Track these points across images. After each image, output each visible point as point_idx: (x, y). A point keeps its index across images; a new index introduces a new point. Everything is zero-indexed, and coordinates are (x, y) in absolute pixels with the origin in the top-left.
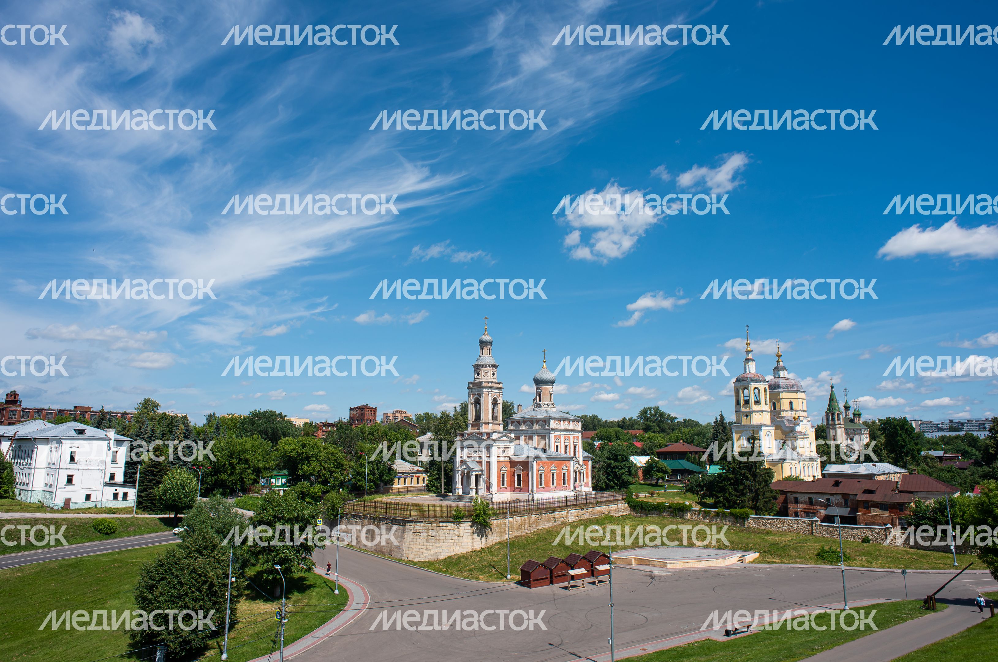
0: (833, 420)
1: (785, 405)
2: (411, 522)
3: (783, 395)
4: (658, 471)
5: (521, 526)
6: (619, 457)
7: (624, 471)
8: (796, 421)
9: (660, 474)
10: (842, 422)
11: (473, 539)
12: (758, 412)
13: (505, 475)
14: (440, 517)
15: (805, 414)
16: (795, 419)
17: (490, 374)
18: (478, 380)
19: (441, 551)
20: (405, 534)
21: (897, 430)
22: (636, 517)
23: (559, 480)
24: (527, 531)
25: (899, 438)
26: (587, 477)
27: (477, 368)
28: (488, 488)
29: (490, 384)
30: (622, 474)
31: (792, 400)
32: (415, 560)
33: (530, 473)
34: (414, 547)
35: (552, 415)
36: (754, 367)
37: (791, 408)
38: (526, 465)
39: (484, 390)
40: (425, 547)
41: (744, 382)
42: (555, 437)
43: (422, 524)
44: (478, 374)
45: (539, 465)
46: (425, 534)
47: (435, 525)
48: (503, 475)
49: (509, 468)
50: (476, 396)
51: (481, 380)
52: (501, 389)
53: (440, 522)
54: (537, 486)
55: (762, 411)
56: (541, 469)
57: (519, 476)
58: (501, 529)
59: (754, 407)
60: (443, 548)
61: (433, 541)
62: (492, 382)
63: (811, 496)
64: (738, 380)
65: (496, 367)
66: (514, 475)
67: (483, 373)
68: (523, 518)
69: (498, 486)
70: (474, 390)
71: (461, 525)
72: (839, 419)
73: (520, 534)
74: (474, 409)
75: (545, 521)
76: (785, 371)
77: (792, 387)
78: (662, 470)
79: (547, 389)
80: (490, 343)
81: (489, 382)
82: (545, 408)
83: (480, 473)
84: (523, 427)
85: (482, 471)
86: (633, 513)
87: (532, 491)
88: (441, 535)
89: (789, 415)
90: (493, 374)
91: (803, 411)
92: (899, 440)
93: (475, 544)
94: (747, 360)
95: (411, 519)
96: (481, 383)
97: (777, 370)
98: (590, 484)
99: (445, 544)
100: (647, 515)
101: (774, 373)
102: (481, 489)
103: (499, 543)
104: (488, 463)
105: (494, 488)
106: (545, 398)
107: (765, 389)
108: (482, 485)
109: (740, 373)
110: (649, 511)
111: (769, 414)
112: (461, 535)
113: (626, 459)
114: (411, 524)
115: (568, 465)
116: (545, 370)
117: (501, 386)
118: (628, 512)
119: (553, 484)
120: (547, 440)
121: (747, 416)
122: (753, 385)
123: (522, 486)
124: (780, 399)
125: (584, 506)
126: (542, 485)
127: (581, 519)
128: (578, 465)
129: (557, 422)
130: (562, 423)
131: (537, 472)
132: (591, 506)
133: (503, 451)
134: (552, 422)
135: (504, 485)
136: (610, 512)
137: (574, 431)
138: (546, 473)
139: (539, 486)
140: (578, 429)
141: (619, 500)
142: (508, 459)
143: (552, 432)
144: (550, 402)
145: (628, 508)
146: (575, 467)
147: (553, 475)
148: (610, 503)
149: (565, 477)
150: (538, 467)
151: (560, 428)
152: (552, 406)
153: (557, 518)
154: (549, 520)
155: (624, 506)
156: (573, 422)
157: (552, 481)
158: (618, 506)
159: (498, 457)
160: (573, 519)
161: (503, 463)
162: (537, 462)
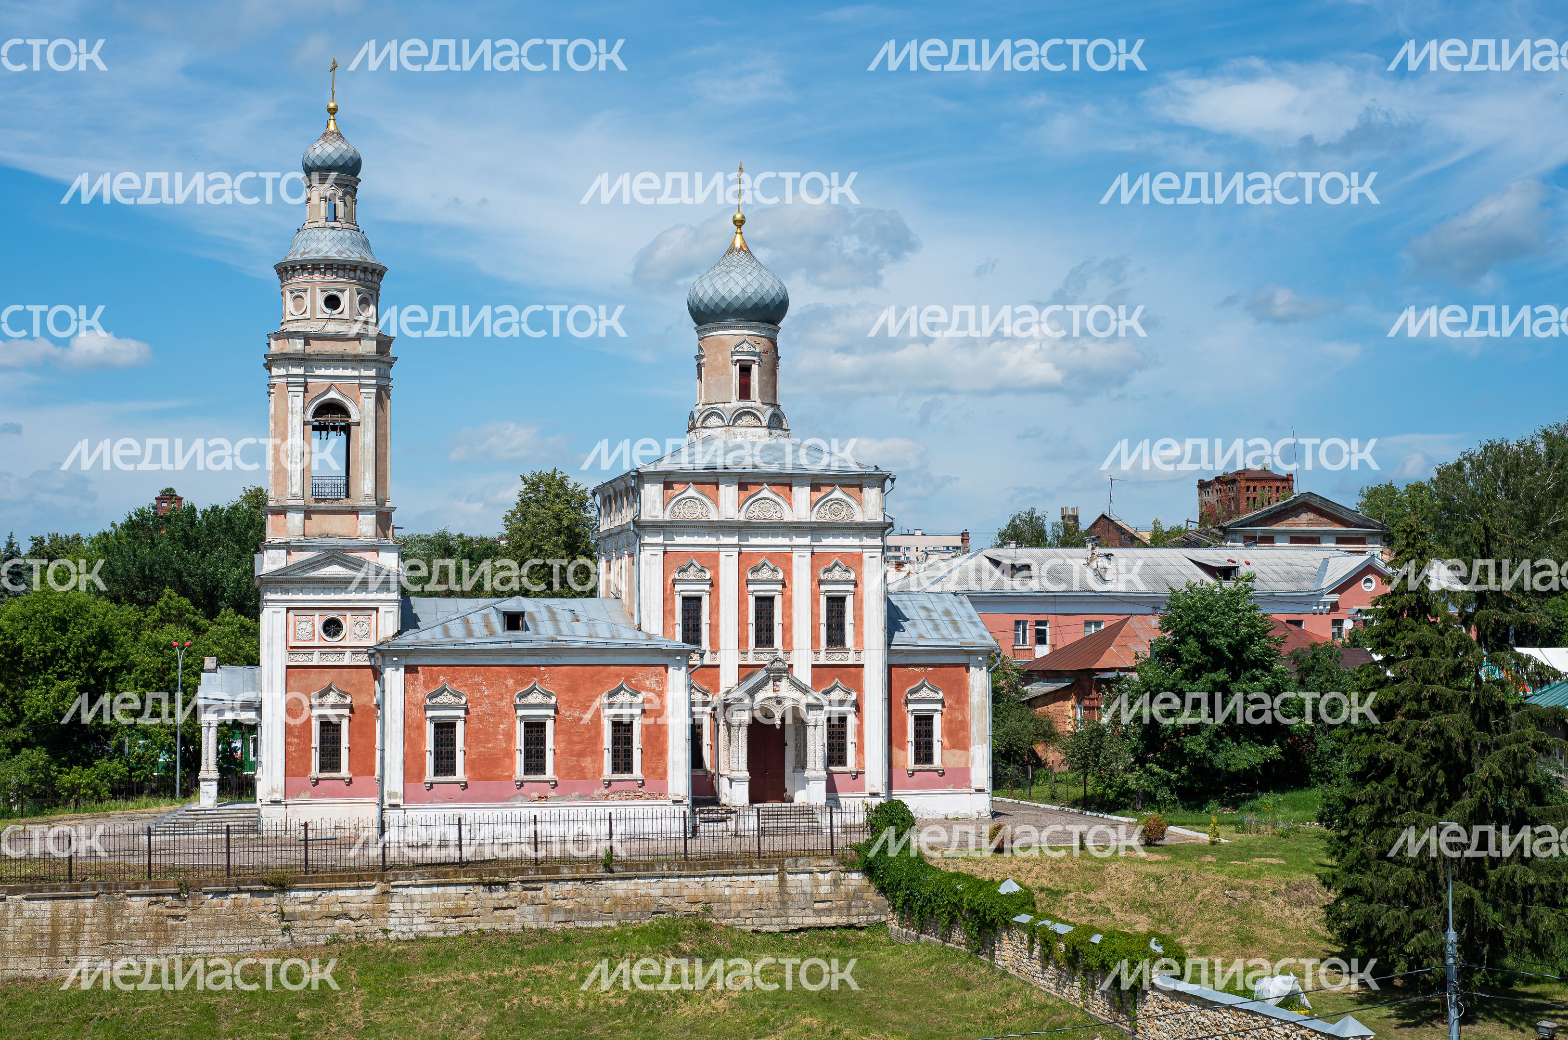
13: (346, 727)
17: (312, 302)
23: (578, 750)
26: (959, 742)
29: (300, 346)
42: (675, 560)
45: (431, 681)
54: (413, 774)
67: (288, 302)
68: (68, 905)
69: (296, 772)
75: (219, 923)
82: (712, 429)
87: (383, 797)
98: (982, 775)
105: (272, 778)
106: (717, 384)
115: (650, 684)
119: (535, 768)
125: (516, 871)
126: (452, 771)
127: (482, 933)
128: (784, 684)
129: (692, 492)
130: (729, 493)
131: (415, 713)
132: (566, 872)
133: (332, 627)
134: (652, 493)
135: (337, 767)
136: (715, 906)
137: (816, 529)
138: (480, 718)
139: (429, 775)
140: (859, 518)
141: (797, 856)
142: (363, 660)
143: (647, 539)
144: (736, 403)
145: (872, 896)
146: (760, 696)
147: (534, 730)
148: (720, 866)
149: (629, 741)
150: (421, 694)
151: (714, 517)
152: (747, 419)
153: (303, 917)
154: (249, 924)
155: (835, 883)
156: (815, 488)
157: (528, 755)
158: (782, 881)
159: (293, 650)
160: (421, 925)
161: (327, 678)
162: (411, 670)
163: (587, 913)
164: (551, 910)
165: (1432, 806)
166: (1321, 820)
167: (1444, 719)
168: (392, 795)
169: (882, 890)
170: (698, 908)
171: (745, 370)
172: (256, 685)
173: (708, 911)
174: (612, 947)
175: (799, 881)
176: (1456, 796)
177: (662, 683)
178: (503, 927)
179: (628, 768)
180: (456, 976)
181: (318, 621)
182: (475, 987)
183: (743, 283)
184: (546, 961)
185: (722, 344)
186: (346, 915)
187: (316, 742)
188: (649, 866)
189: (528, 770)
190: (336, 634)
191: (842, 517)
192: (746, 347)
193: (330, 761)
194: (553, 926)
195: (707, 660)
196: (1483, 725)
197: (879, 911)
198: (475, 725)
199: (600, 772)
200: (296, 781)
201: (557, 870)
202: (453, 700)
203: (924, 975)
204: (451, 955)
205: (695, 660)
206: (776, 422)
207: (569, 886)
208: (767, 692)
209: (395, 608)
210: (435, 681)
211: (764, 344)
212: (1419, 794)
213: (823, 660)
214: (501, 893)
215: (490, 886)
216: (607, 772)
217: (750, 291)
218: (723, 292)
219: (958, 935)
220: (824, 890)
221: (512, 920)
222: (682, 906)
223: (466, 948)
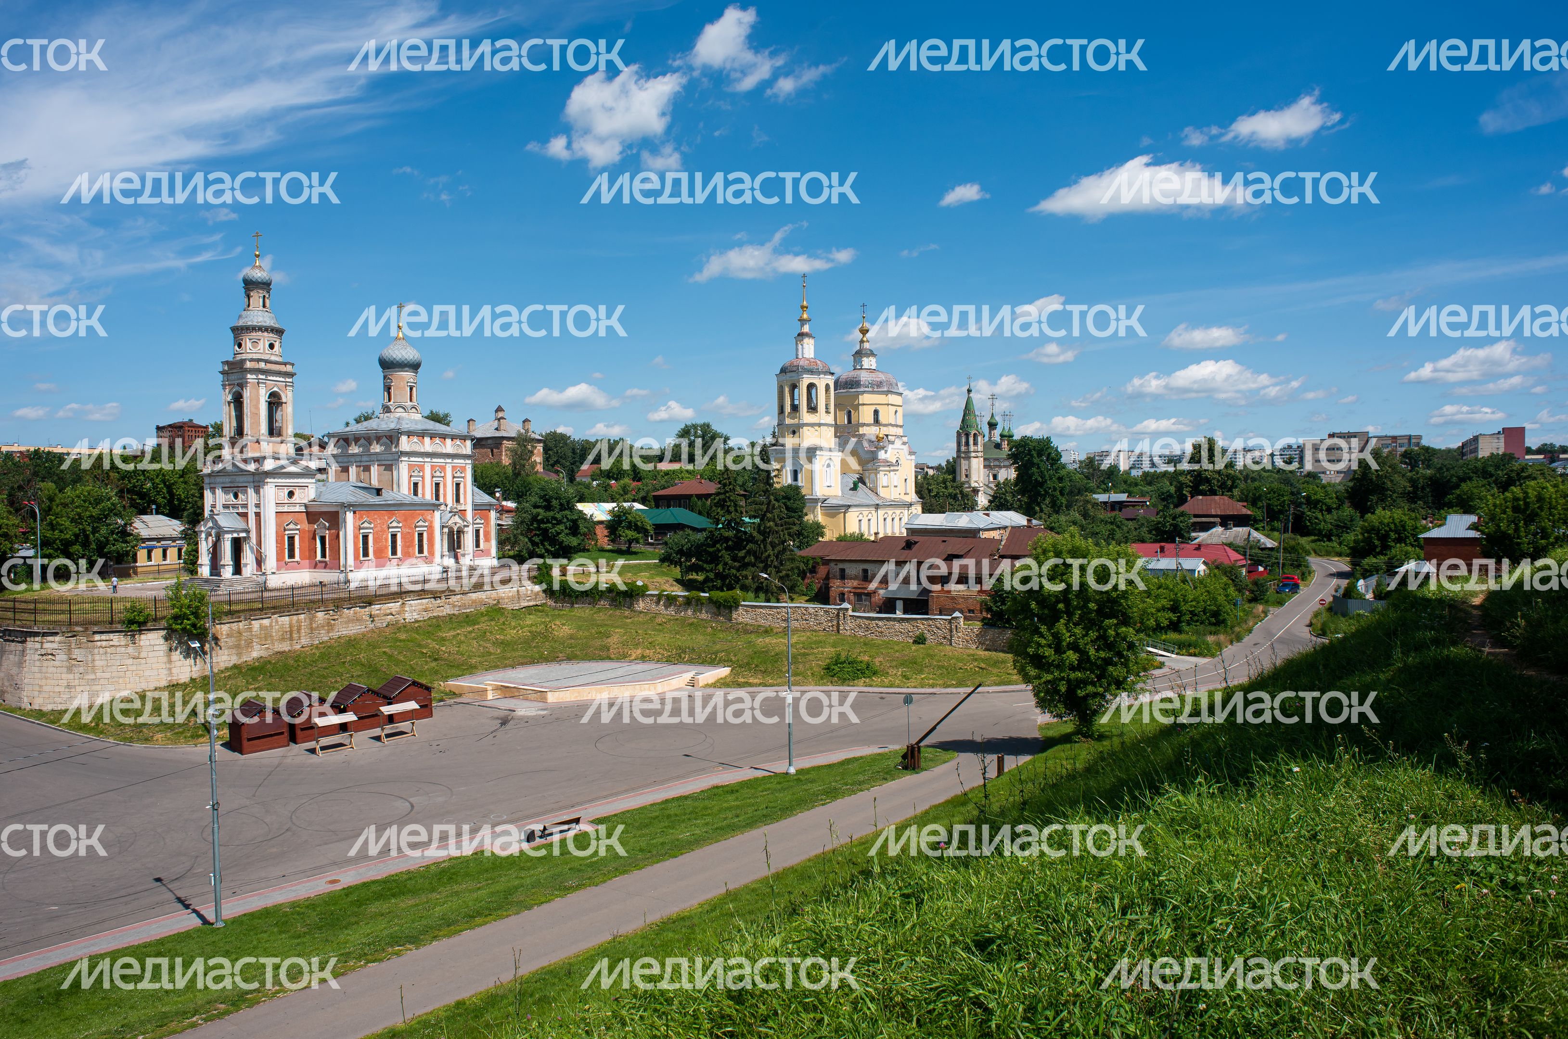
0: (967, 444)
1: (866, 415)
2: (36, 634)
3: (865, 398)
4: (629, 527)
5: (289, 635)
6: (555, 503)
7: (562, 527)
8: (880, 442)
9: (631, 534)
10: (980, 448)
11: (170, 662)
12: (812, 425)
13: (297, 539)
14: (96, 623)
15: (900, 431)
16: (879, 439)
17: (263, 345)
18: (239, 357)
19: (98, 688)
20: (27, 658)
21: (1032, 456)
22: (555, 609)
23: (407, 545)
24: (304, 641)
25: (1034, 469)
26: (487, 539)
27: (239, 332)
28: (259, 562)
29: (262, 365)
30: (558, 534)
31: (878, 407)
32: (45, 709)
33: (341, 534)
34: (43, 682)
35: (405, 426)
36: (812, 347)
37: (877, 421)
38: (334, 518)
39: (249, 376)
40: (65, 683)
41: (793, 374)
42: (411, 467)
43: (57, 638)
44: (240, 346)
45: (361, 518)
46: (65, 657)
47: (84, 640)
48: (291, 539)
49: (305, 526)
50: (237, 388)
51: (244, 357)
52: (291, 375)
53: (95, 633)
54: (356, 557)
55: (820, 425)
56: (366, 525)
57: (323, 539)
58: (240, 640)
59: (807, 417)
60: (102, 682)
61: (81, 670)
62: (267, 362)
63: (866, 566)
64: (783, 370)
65: (279, 332)
66: (314, 538)
67: (248, 344)
68: (295, 617)
69: (280, 558)
70: (232, 377)
71: (143, 637)
72: (975, 444)
73: (287, 649)
74: (233, 413)
75: (350, 621)
76: (871, 358)
77: (880, 384)
78: (636, 525)
79: (402, 378)
80: (266, 285)
81: (259, 360)
82: (400, 413)
83: (243, 535)
84: (354, 449)
85: (247, 531)
86: (551, 602)
87: (345, 566)
88: (97, 657)
89: (870, 432)
90: (272, 346)
91: (897, 426)
92: (1033, 474)
93: (174, 671)
94: (802, 335)
95: (36, 629)
96: (243, 361)
97: (859, 354)
98: (494, 551)
99: (107, 675)
100: (572, 604)
101: (855, 361)
102: (246, 565)
103: (235, 666)
104: (258, 515)
105: (271, 562)
106: (400, 394)
107: (827, 387)
108: (248, 558)
109: (786, 359)
110: (577, 597)
111: (833, 429)
112: (143, 655)
113: (572, 508)
114: (37, 639)
115: (429, 517)
116: (399, 342)
117: (289, 368)
118: (542, 600)
119: (394, 552)
120: (395, 473)
121: (794, 433)
122: (806, 380)
123: (327, 559)
124: (859, 405)
125: (442, 592)
126: (368, 555)
130: (427, 441)
133: (291, 494)
134: (403, 439)
135: (294, 557)
137: (453, 456)
138: (377, 533)
139: (361, 557)
140: (464, 452)
142: (303, 509)
143: (403, 459)
144: (410, 403)
145: (541, 594)
147: (394, 537)
149: (422, 541)
150: (358, 523)
151: (423, 450)
152: (413, 410)
153: (378, 616)
154: (359, 620)
156: (451, 439)
157: (392, 548)
159: (279, 505)
160: (416, 616)
161: (290, 517)
162: (354, 512)
163: (464, 606)
164: (454, 606)
168: (350, 566)
169: (544, 591)
170: (496, 602)
171: (410, 389)
173: (499, 602)
177: (432, 517)
178: (441, 614)
179: (423, 552)
181: (286, 492)
183: (413, 353)
187: (286, 545)
189: (392, 554)
190: (292, 497)
191: (460, 452)
193: (291, 554)
194: (461, 612)
197: (546, 599)
198: (375, 535)
199: (414, 553)
200: (280, 563)
202: (368, 525)
209: (314, 486)
214: (439, 601)
216: (416, 553)
218: (406, 357)
221: (443, 611)
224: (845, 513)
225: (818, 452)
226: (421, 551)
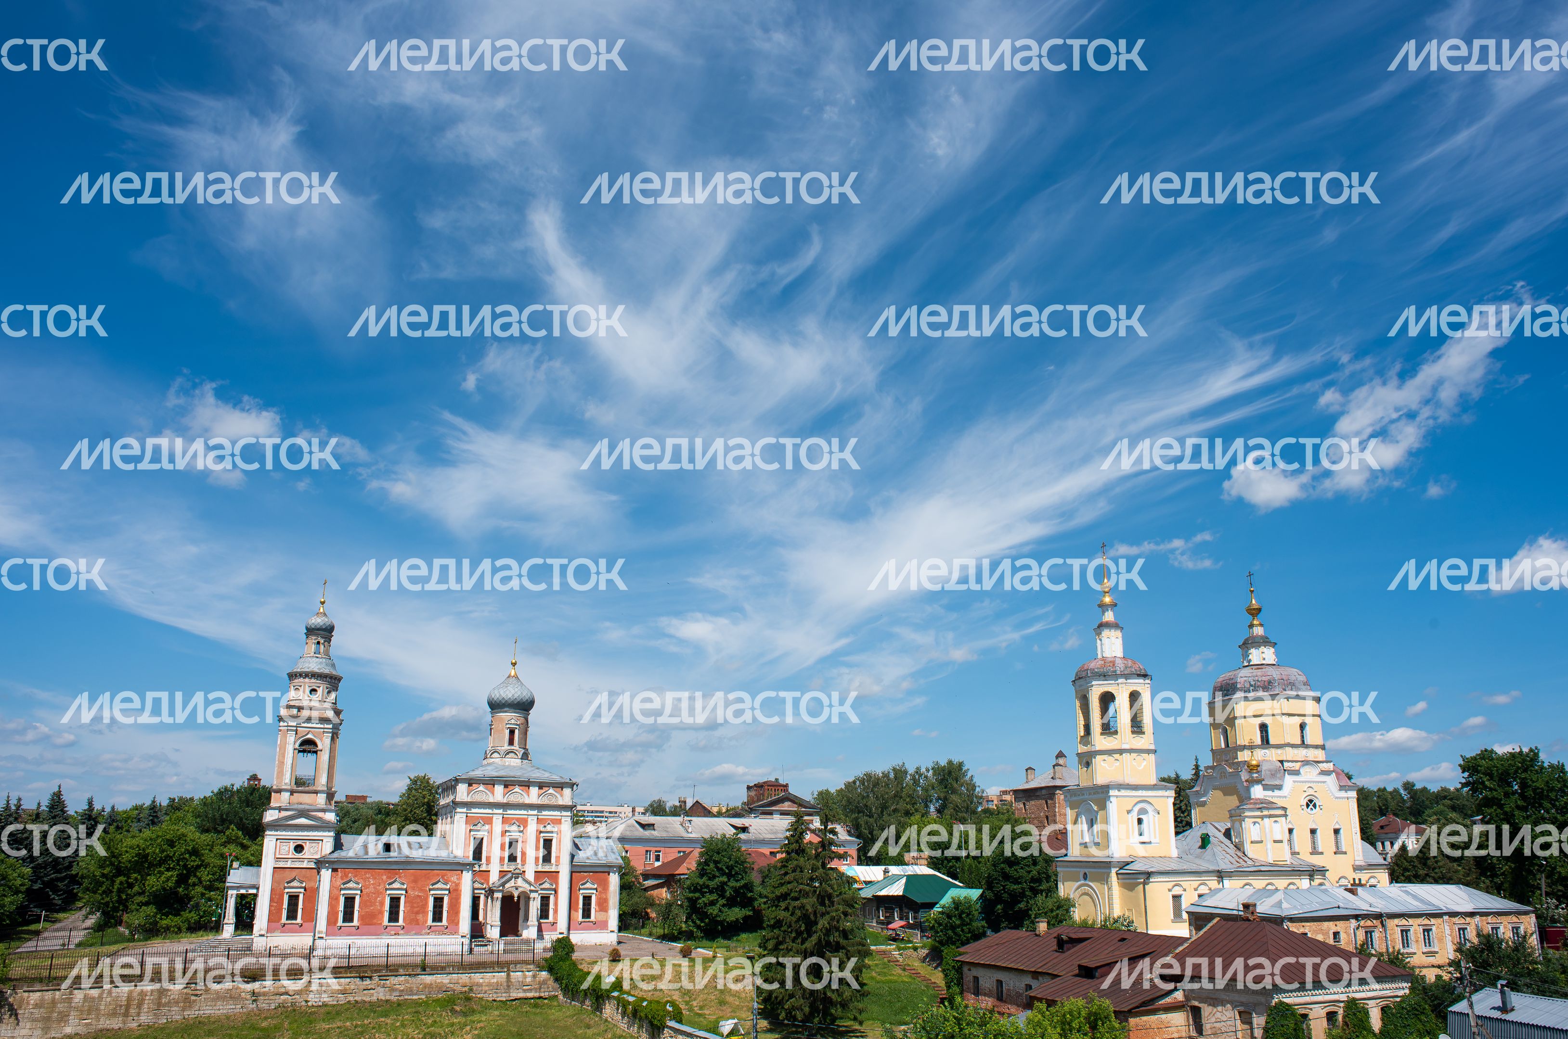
1: (1247, 732)
13: (301, 898)
17: (305, 691)
23: (416, 911)
26: (603, 908)
36: (1118, 642)
37: (1265, 741)
41: (1084, 681)
42: (471, 820)
45: (344, 876)
48: (294, 897)
49: (311, 884)
54: (331, 922)
56: (350, 885)
69: (274, 920)
77: (1269, 685)
86: (561, 996)
87: (317, 933)
94: (1100, 626)
98: (613, 924)
105: (261, 923)
106: (499, 738)
115: (453, 879)
118: (549, 991)
119: (393, 920)
120: (453, 826)
121: (1086, 764)
122: (1101, 687)
125: (376, 971)
126: (351, 920)
127: (356, 1002)
128: (520, 881)
129: (482, 788)
130: (499, 789)
131: (336, 892)
132: (401, 971)
133: (299, 849)
134: (462, 788)
135: (295, 918)
136: (475, 988)
137: (540, 807)
138: (368, 895)
139: (340, 922)
140: (560, 802)
141: (516, 963)
142: (313, 865)
143: (458, 810)
144: (506, 747)
145: (551, 982)
146: (507, 886)
147: (395, 901)
148: (478, 968)
149: (442, 907)
150: (339, 882)
151: (491, 800)
152: (512, 755)
155: (534, 976)
156: (540, 788)
157: (391, 913)
158: (508, 975)
159: (278, 859)
160: (325, 998)
161: (294, 873)
162: (335, 870)
163: (411, 992)
164: (392, 990)
165: (799, 940)
166: (760, 947)
167: (805, 901)
168: (319, 932)
169: (556, 980)
170: (466, 989)
171: (512, 732)
172: (258, 875)
173: (471, 990)
174: (420, 1009)
175: (516, 976)
176: (810, 936)
177: (460, 879)
178: (367, 999)
179: (440, 920)
180: (339, 1024)
181: (292, 845)
182: (348, 1030)
183: (513, 692)
184: (386, 1016)
185: (502, 719)
186: (287, 993)
187: (285, 905)
188: (443, 968)
189: (390, 920)
190: (301, 852)
191: (553, 802)
192: (513, 721)
193: (292, 915)
194: (393, 998)
195: (484, 868)
196: (823, 904)
197: (554, 990)
198: (365, 898)
199: (426, 921)
200: (273, 925)
201: (397, 970)
202: (355, 885)
203: (570, 1021)
204: (338, 1013)
205: (477, 868)
206: (525, 756)
207: (402, 978)
208: (512, 883)
209: (331, 840)
210: (347, 876)
211: (522, 720)
212: (793, 935)
213: (540, 869)
214: (368, 982)
215: (362, 978)
216: (430, 922)
217: (516, 696)
218: (504, 695)
219: (588, 1002)
220: (529, 980)
221: (372, 995)
222: (458, 988)
223: (347, 1010)
224: (1145, 884)
225: (1112, 793)
226: (437, 917)
